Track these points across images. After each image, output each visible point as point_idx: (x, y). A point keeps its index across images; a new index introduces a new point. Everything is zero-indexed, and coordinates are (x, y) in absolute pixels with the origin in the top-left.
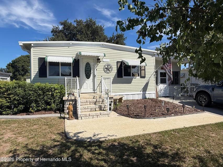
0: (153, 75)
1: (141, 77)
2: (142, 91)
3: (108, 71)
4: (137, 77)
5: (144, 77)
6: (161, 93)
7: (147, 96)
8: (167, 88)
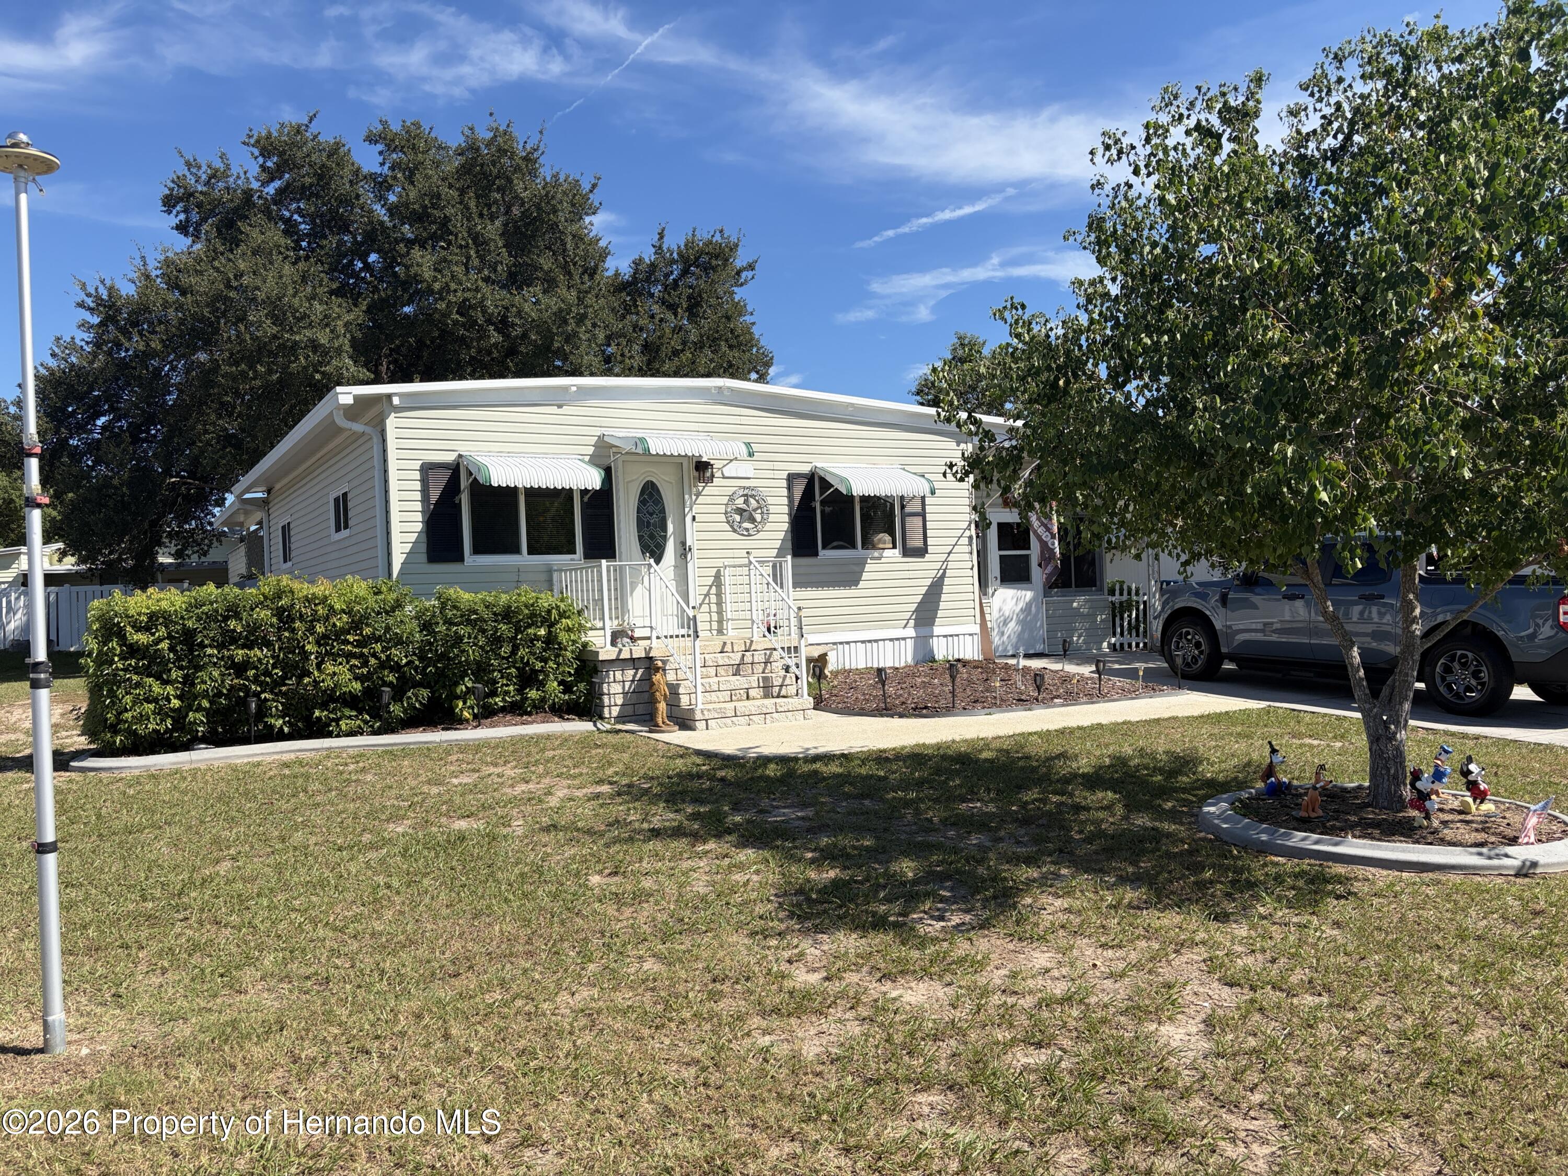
0: (965, 541)
1: (908, 552)
2: (912, 622)
3: (746, 525)
4: (887, 553)
5: (921, 552)
6: (1005, 637)
7: (936, 652)
8: (1033, 609)
